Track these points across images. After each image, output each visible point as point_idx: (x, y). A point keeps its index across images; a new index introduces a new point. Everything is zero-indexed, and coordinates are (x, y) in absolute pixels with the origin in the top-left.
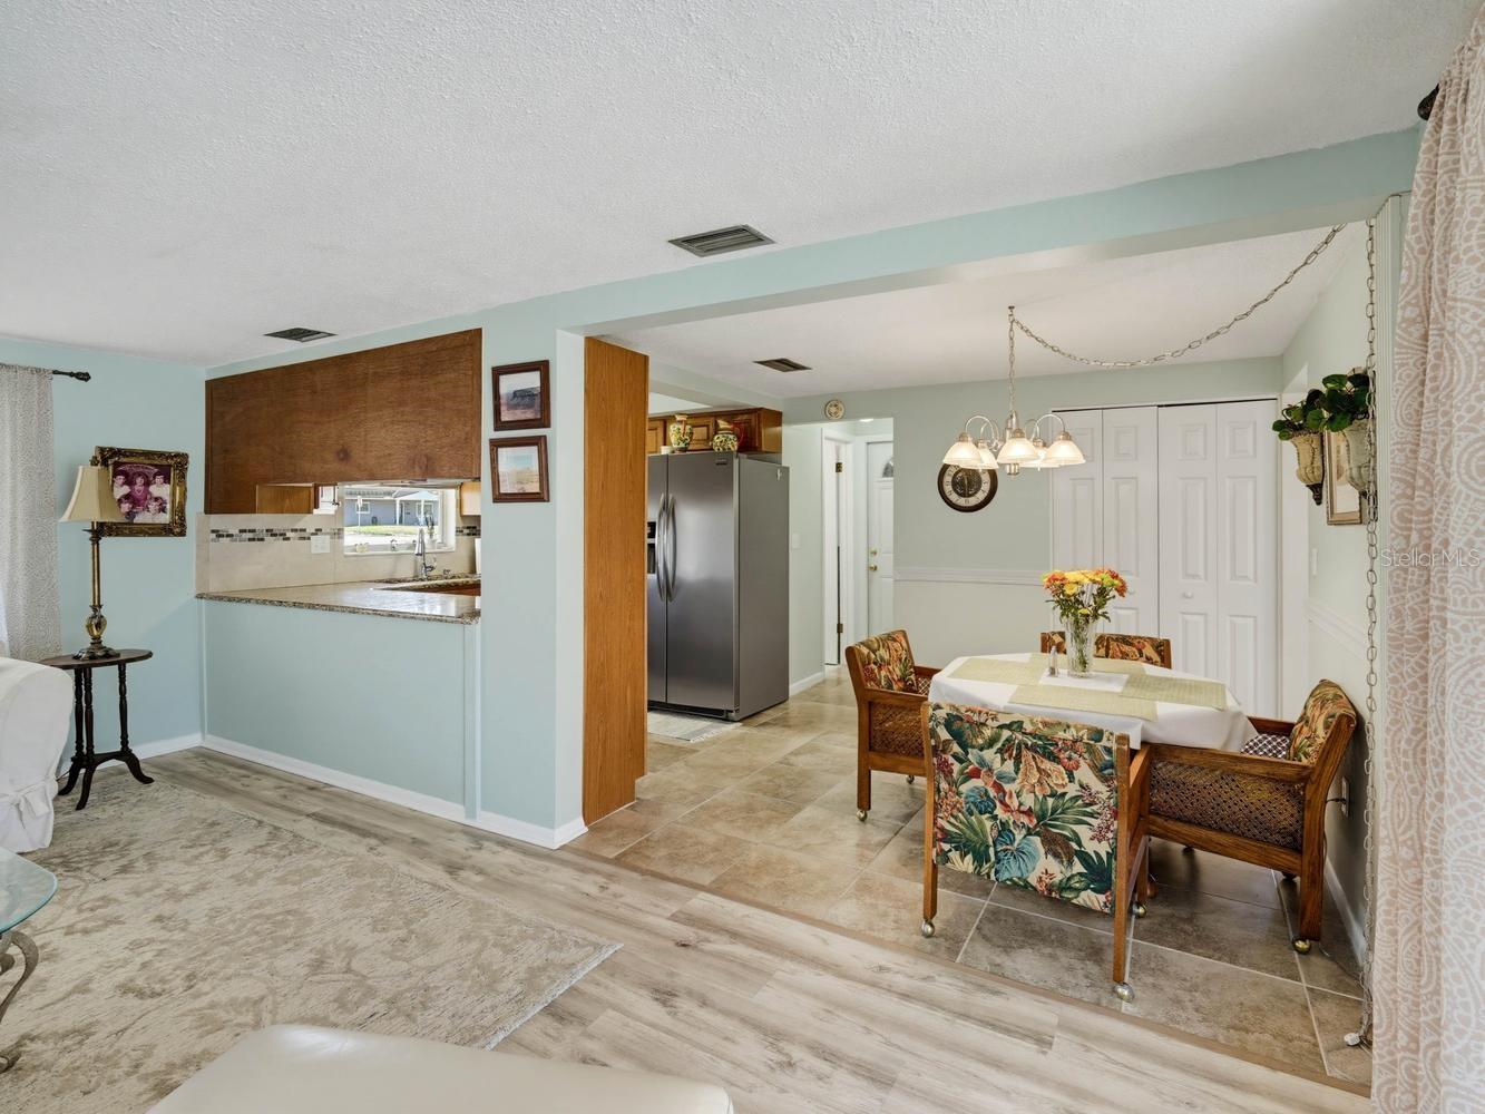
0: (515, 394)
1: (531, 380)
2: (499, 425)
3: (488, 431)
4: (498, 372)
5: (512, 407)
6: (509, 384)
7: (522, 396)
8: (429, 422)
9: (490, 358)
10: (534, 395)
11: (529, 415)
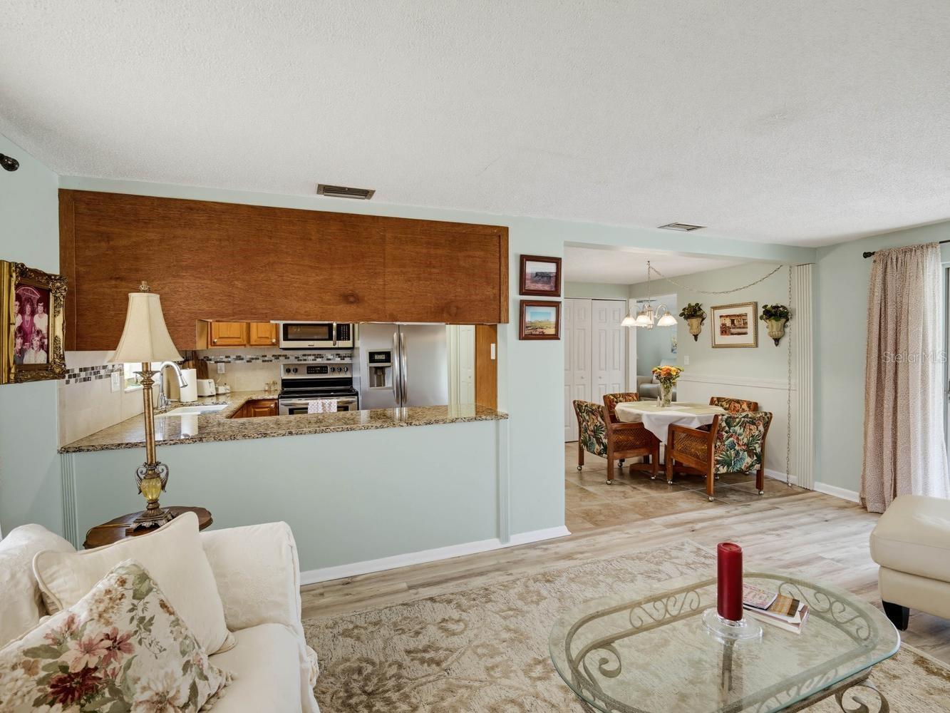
0: (537, 274)
1: (550, 268)
2: (523, 291)
3: (514, 295)
4: (524, 259)
5: (534, 282)
6: (532, 268)
7: (541, 276)
8: (458, 282)
9: (516, 248)
10: (551, 277)
11: (547, 288)
